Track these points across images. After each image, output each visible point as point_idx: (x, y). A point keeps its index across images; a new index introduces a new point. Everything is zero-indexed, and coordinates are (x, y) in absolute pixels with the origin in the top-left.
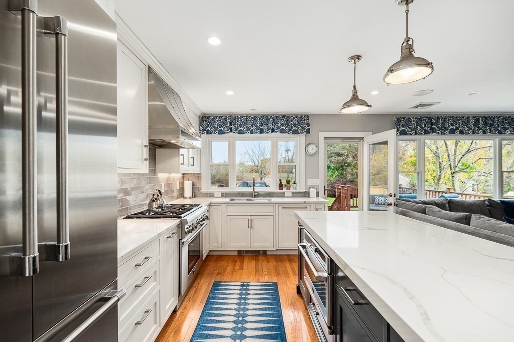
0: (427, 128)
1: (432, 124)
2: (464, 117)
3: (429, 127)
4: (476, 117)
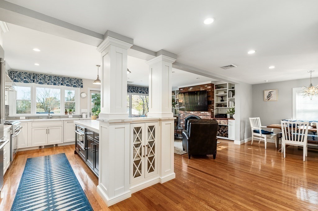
0: (132, 90)
1: (134, 89)
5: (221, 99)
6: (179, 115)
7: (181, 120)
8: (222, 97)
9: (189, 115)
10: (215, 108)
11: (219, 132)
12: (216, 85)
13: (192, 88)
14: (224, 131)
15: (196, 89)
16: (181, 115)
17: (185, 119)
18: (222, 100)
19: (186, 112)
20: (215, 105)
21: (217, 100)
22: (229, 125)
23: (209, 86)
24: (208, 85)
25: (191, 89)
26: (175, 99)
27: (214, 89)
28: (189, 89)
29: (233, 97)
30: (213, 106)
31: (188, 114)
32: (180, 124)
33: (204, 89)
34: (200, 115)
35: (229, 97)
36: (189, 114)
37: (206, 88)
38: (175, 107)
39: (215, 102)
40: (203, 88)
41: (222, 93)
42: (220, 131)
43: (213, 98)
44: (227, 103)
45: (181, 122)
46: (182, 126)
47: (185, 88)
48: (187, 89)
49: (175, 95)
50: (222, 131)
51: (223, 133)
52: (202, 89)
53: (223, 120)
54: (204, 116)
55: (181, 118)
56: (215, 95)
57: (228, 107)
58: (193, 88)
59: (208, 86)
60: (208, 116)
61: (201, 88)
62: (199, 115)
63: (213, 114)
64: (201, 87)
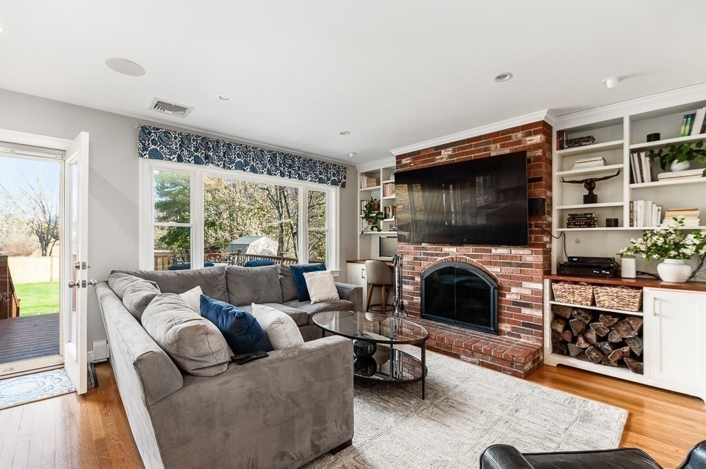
0: (199, 155)
1: (208, 149)
2: (256, 148)
3: (202, 154)
4: (272, 152)
5: (587, 192)
6: (397, 258)
7: (405, 277)
8: (590, 184)
9: (440, 258)
10: (556, 230)
11: (587, 340)
12: (560, 133)
13: (449, 151)
14: (616, 338)
15: (467, 153)
16: (406, 259)
17: (421, 275)
18: (590, 198)
19: (424, 248)
20: (555, 219)
21: (564, 199)
22: (647, 314)
23: (536, 133)
24: (528, 129)
25: (444, 157)
26: (382, 198)
27: (550, 150)
28: (440, 154)
29: (654, 179)
30: (550, 225)
31: (432, 255)
32: (400, 296)
33: (507, 151)
34: (490, 263)
35: (632, 181)
36: (437, 255)
37: (519, 142)
38: (379, 230)
39: (556, 207)
40: (502, 146)
41: (593, 166)
42: (592, 336)
43: (550, 188)
44: (622, 207)
45: (405, 287)
46: (410, 303)
47: (419, 152)
48: (429, 155)
49: (381, 187)
50: (600, 339)
51: (606, 346)
52: (496, 150)
53: (615, 290)
54: (510, 264)
55: (406, 272)
56: (556, 174)
57: (626, 226)
58: (454, 150)
59: (529, 134)
60: (530, 265)
61: (493, 146)
62: (482, 262)
63: (550, 260)
64: (495, 142)
